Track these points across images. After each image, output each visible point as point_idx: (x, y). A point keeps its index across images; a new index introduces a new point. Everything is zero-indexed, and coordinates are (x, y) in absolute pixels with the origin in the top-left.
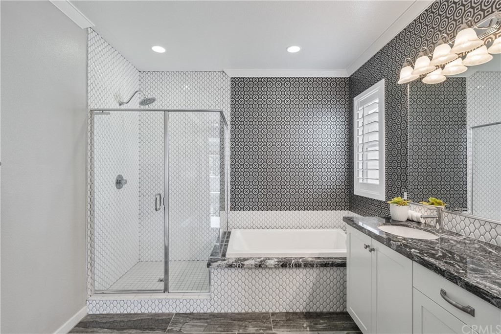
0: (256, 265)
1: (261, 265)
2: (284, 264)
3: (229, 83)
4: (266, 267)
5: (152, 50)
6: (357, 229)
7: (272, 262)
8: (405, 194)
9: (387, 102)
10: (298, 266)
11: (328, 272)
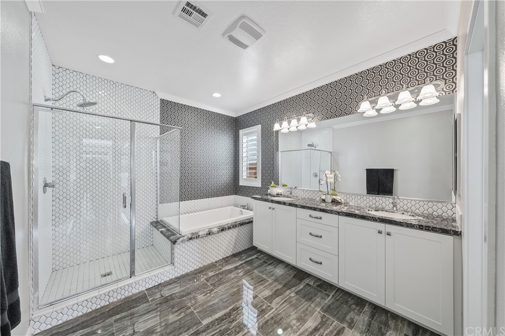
0: (207, 234)
1: (209, 234)
2: (223, 229)
3: (159, 102)
4: (213, 234)
5: (99, 58)
6: (263, 201)
7: (215, 230)
8: (273, 182)
9: (262, 136)
10: (229, 228)
11: (245, 228)
